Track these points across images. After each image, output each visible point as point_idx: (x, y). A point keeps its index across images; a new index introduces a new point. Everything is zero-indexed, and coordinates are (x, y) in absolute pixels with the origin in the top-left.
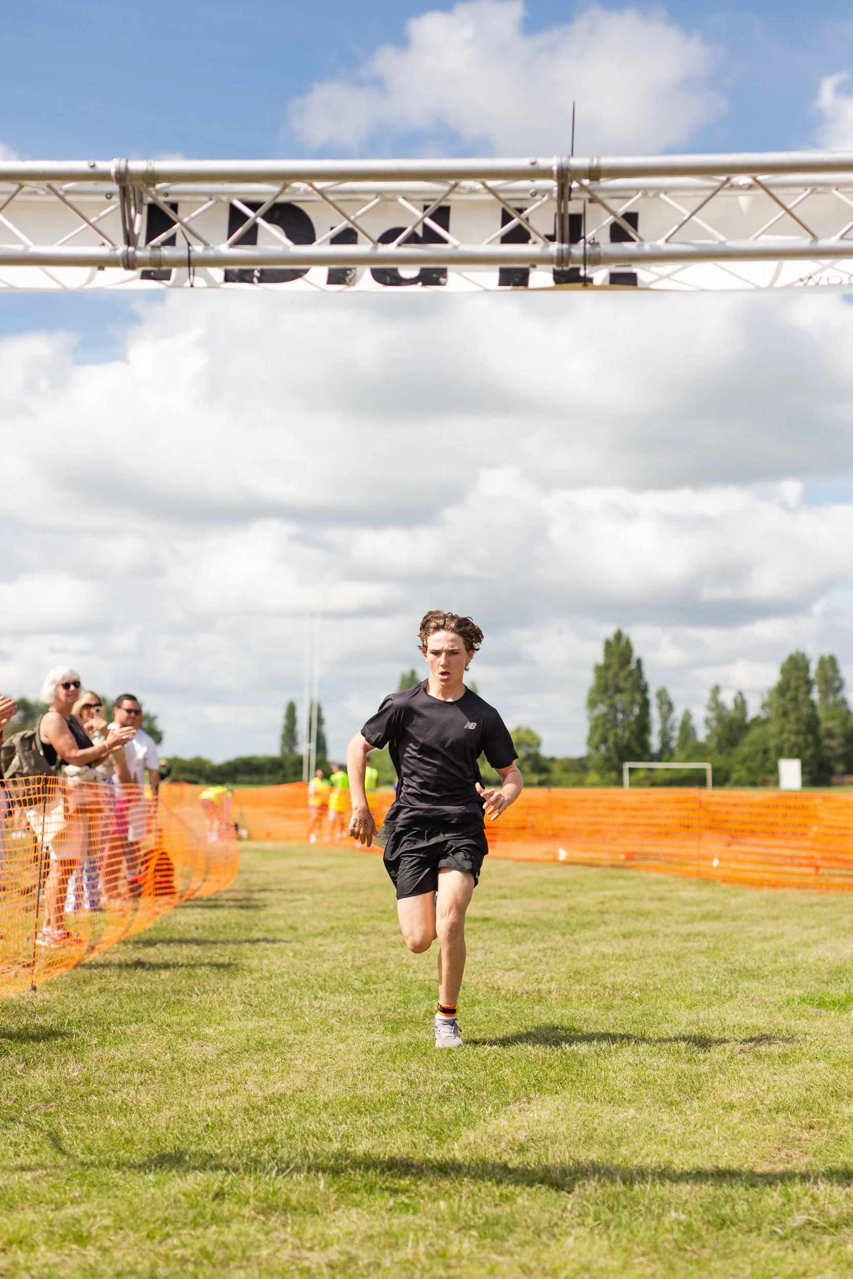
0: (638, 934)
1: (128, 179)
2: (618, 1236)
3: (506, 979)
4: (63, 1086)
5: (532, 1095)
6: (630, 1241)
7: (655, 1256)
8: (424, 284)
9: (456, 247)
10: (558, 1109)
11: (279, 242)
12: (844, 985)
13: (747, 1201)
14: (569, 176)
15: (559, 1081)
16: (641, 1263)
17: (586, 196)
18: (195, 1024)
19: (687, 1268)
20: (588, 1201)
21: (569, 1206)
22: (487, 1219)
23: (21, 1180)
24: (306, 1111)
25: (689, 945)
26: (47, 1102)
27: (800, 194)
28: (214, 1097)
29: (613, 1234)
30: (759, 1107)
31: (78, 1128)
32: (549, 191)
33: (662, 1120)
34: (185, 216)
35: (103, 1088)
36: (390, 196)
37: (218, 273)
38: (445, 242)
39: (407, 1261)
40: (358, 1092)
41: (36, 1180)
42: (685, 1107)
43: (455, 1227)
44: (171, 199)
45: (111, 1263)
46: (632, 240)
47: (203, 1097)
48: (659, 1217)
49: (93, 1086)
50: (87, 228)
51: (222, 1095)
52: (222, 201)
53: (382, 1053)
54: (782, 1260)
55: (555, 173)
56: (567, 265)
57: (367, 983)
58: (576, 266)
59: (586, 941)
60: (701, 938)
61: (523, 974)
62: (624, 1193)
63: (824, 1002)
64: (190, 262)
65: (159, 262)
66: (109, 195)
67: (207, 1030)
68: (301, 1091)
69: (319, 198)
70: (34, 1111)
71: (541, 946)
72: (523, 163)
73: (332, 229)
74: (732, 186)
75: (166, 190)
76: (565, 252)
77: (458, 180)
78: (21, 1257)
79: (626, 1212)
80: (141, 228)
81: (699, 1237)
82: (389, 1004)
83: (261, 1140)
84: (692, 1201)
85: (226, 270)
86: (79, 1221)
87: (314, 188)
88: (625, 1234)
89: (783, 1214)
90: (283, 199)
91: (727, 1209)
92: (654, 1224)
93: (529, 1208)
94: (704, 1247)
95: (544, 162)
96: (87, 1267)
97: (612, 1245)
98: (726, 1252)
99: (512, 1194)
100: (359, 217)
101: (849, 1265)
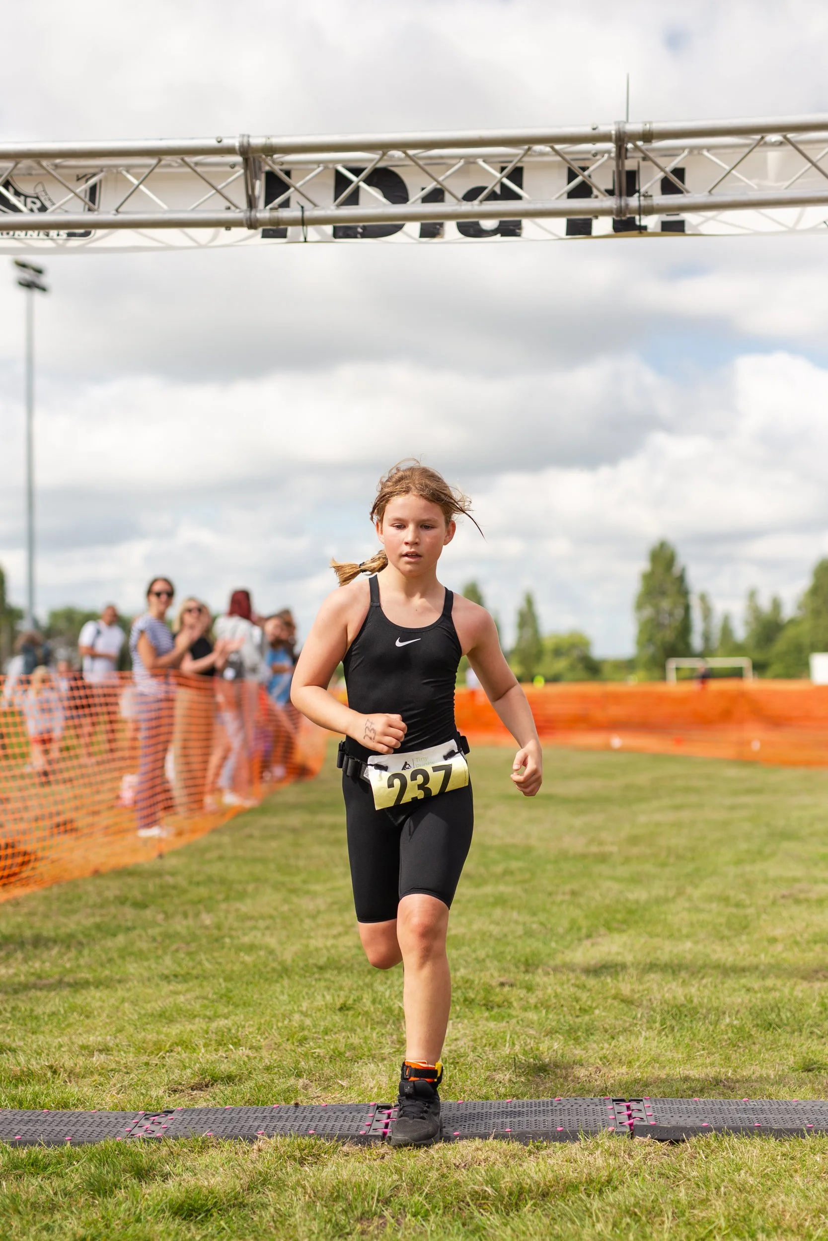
0: (690, 806)
1: (250, 152)
2: (681, 1036)
3: (573, 843)
4: (199, 931)
5: (602, 933)
6: (692, 1040)
7: (714, 1050)
8: (502, 236)
9: (530, 203)
10: (625, 944)
11: (378, 202)
13: (791, 1011)
14: (626, 139)
15: (625, 922)
16: (702, 1055)
17: (640, 155)
18: (305, 882)
20: (654, 1011)
21: (639, 1016)
22: (570, 1025)
23: (177, 1002)
26: (188, 944)
27: (825, 149)
28: (326, 937)
30: (798, 938)
31: (217, 963)
32: (609, 152)
33: (714, 951)
34: (297, 182)
35: (234, 933)
36: (472, 160)
37: (327, 231)
38: (518, 197)
41: (189, 1002)
42: (735, 941)
43: (544, 1033)
44: (285, 167)
45: (260, 1060)
46: (680, 192)
48: (717, 1023)
49: (225, 931)
50: (214, 194)
51: (335, 937)
52: (328, 168)
53: (469, 901)
55: (613, 137)
56: (625, 215)
58: (633, 216)
64: (303, 222)
65: (277, 222)
66: (233, 166)
69: (411, 163)
70: (177, 950)
72: (586, 129)
73: (423, 189)
74: (766, 144)
75: (282, 160)
76: (623, 204)
77: (531, 146)
79: (687, 1019)
80: (260, 192)
81: (750, 1036)
84: (743, 1010)
85: (335, 228)
86: (230, 1030)
87: (407, 155)
88: (688, 1035)
89: (821, 1020)
90: (381, 165)
91: (774, 1015)
92: (711, 1028)
93: (604, 1016)
94: (754, 1043)
95: (603, 129)
96: (242, 1063)
97: (677, 1042)
98: (773, 1047)
99: (590, 1007)
100: (446, 178)
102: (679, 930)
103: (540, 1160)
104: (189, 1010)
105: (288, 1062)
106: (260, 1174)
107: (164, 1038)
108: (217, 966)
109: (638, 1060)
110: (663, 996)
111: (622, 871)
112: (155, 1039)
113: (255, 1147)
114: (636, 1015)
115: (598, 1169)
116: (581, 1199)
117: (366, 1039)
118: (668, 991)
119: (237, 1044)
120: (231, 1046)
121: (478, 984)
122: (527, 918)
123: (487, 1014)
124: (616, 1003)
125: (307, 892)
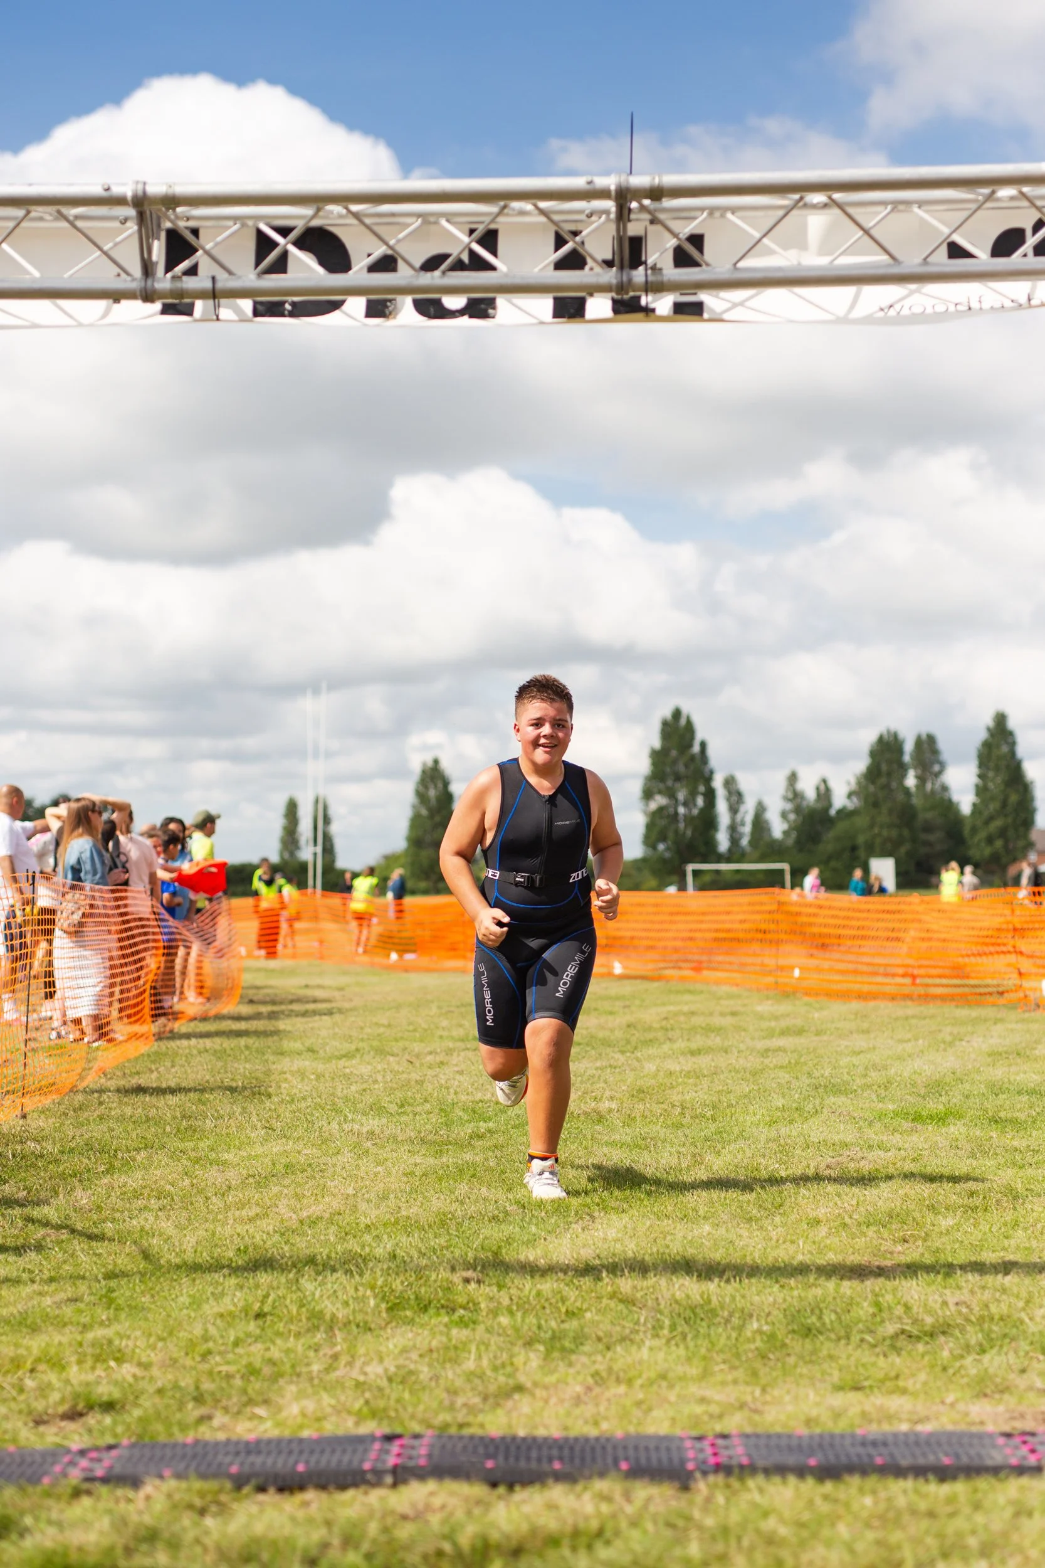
0: (709, 1050)
1: (146, 203)
2: (696, 1346)
4: (73, 1214)
5: (596, 1214)
6: (708, 1350)
7: (737, 1363)
8: (471, 317)
9: (506, 275)
10: (625, 1227)
11: (310, 270)
12: (943, 1099)
13: (835, 1312)
14: (629, 196)
15: (625, 1200)
16: (722, 1370)
17: (647, 217)
18: (212, 1150)
19: (771, 1374)
20: (661, 1313)
21: (642, 1320)
22: (554, 1332)
24: (346, 1234)
25: (767, 1061)
27: (880, 213)
28: (242, 1221)
29: (691, 1344)
30: (847, 1220)
31: (95, 1254)
32: (607, 212)
34: (207, 242)
35: (117, 1215)
36: (432, 219)
37: (247, 305)
38: (493, 268)
39: (472, 1373)
40: (404, 1213)
41: (58, 1305)
42: (766, 1223)
43: (520, 1342)
44: (192, 224)
46: (697, 264)
47: (231, 1222)
48: (741, 1328)
49: (106, 1213)
50: (99, 257)
51: (251, 1220)
52: (247, 226)
53: (425, 1175)
54: (874, 1364)
55: (613, 193)
56: (627, 293)
57: (402, 1106)
58: (637, 294)
59: (650, 1058)
60: (781, 1053)
62: (702, 1306)
63: (921, 1116)
64: (214, 294)
65: (181, 294)
66: (125, 220)
67: (226, 1156)
68: (340, 1214)
69: (355, 221)
71: (598, 1064)
72: (578, 182)
73: (369, 255)
74: (806, 206)
75: (188, 214)
76: (625, 279)
77: (507, 202)
78: (52, 1377)
79: (704, 1324)
80: (159, 256)
81: (783, 1345)
82: (429, 1127)
84: (775, 1312)
85: (255, 303)
86: (110, 1342)
87: (349, 211)
88: (704, 1344)
89: (874, 1323)
90: (315, 223)
91: (814, 1319)
92: (734, 1335)
93: (598, 1322)
94: (789, 1355)
95: (601, 182)
96: (126, 1385)
97: (690, 1354)
98: (811, 1359)
99: (580, 1309)
100: (399, 241)
101: (945, 1369)
102: (695, 1210)
103: (513, 1507)
104: (58, 1316)
105: (187, 1381)
106: (147, 1528)
107: (25, 1353)
108: (95, 1259)
109: (640, 1376)
110: (673, 1295)
111: (624, 1134)
112: (11, 1354)
113: (142, 1493)
114: (639, 1319)
115: (587, 1518)
116: (563, 1558)
117: (288, 1351)
118: (679, 1288)
119: (119, 1360)
120: (112, 1364)
121: (435, 1281)
122: (500, 1194)
123: (446, 1319)
124: (612, 1304)
125: (216, 1162)
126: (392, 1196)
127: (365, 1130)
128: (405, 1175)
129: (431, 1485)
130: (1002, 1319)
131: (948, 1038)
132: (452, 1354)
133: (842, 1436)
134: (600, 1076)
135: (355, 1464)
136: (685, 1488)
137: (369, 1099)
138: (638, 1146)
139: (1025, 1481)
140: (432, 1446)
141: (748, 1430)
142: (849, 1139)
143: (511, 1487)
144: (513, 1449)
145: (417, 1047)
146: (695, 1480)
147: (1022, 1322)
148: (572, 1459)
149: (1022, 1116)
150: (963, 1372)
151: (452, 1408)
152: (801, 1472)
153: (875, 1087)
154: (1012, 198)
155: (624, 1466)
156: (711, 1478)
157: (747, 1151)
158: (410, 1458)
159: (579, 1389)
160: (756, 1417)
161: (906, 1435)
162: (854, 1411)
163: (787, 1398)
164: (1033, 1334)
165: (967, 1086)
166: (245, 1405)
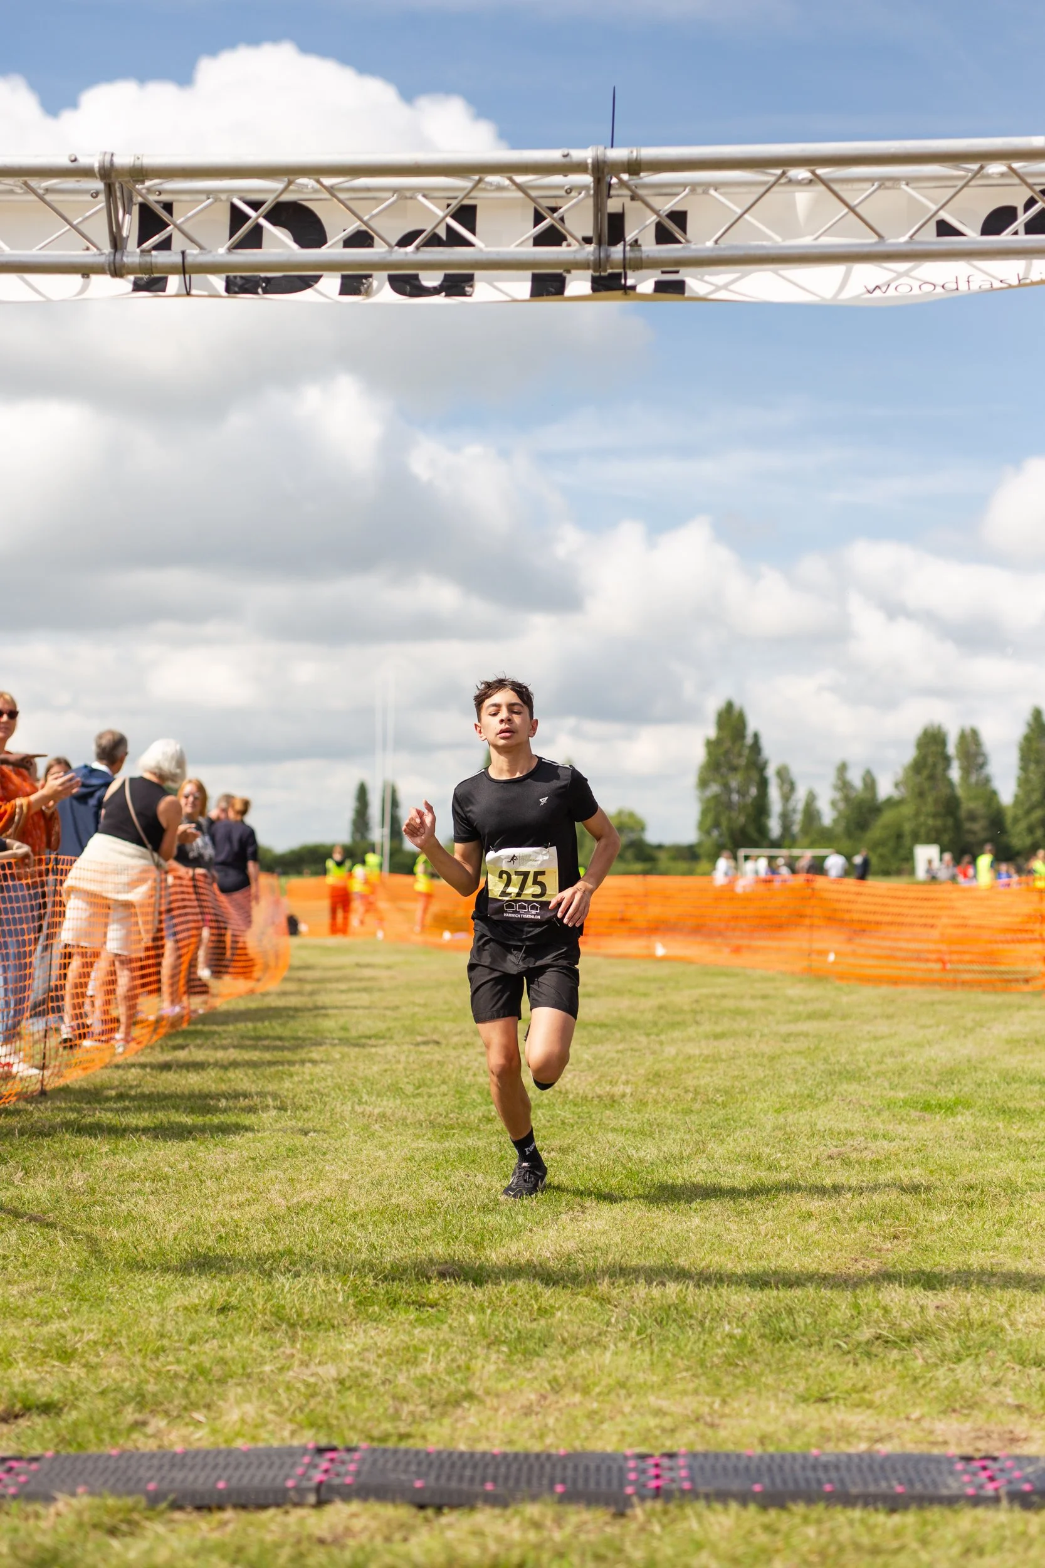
0: (734, 1034)
1: (113, 175)
2: (662, 1350)
3: (576, 1081)
4: (65, 1196)
5: (587, 1204)
6: (674, 1355)
7: (700, 1371)
8: (447, 295)
9: (481, 251)
10: (615, 1219)
11: (285, 245)
12: (955, 1088)
13: (813, 1315)
14: (606, 170)
16: (681, 1379)
17: (627, 192)
19: (733, 1383)
20: (634, 1314)
21: (613, 1320)
22: (519, 1332)
23: (6, 1295)
25: (787, 1046)
27: (867, 189)
28: (232, 1207)
29: (656, 1349)
30: (840, 1214)
31: (75, 1240)
32: (585, 187)
33: (729, 1230)
34: (178, 218)
35: (108, 1198)
36: (408, 194)
37: (218, 282)
38: (469, 244)
39: (424, 1376)
40: (393, 1201)
41: (21, 1294)
42: (756, 1216)
43: (484, 1343)
44: (164, 198)
45: (95, 1382)
46: (678, 242)
47: (220, 1207)
50: (68, 230)
51: (241, 1205)
52: (221, 200)
53: (425, 1160)
54: (842, 1374)
55: (590, 166)
56: (605, 270)
57: (419, 1087)
58: (616, 271)
59: (673, 1041)
60: (802, 1038)
61: (596, 1076)
62: (676, 1307)
63: (929, 1106)
64: (185, 269)
65: (148, 268)
66: (95, 195)
68: (330, 1200)
69: (327, 196)
71: (620, 1047)
72: (554, 155)
73: (344, 229)
74: (789, 181)
75: (159, 188)
76: (602, 255)
77: (482, 176)
80: (130, 230)
81: (752, 1351)
82: (441, 1110)
83: (278, 1251)
85: (228, 277)
86: (63, 1337)
87: (321, 184)
89: (850, 1328)
90: (286, 197)
91: (786, 1323)
92: (704, 1337)
93: (567, 1322)
94: (757, 1361)
95: (578, 155)
96: (68, 1387)
97: (654, 1360)
98: (779, 1366)
99: (552, 1307)
100: (373, 217)
101: (915, 1380)
103: (436, 1532)
105: (130, 1382)
106: (47, 1551)
108: (74, 1245)
109: (598, 1383)
110: (649, 1293)
111: (632, 1120)
113: (52, 1510)
114: (610, 1319)
115: (510, 1547)
117: (243, 1350)
119: (68, 1358)
120: (59, 1360)
123: (413, 1317)
124: (585, 1302)
126: (385, 1182)
127: (376, 1111)
128: (404, 1160)
129: (355, 1506)
130: (982, 1325)
131: (970, 1024)
132: (411, 1356)
133: (794, 1457)
134: (618, 1060)
135: (279, 1480)
136: (620, 1514)
137: (388, 1080)
138: (642, 1133)
139: (980, 1512)
140: (363, 1461)
141: (700, 1448)
142: (856, 1127)
143: (439, 1509)
144: (447, 1465)
145: (447, 1027)
146: (632, 1506)
147: (1002, 1329)
148: (507, 1478)
149: (1030, 1106)
150: (933, 1385)
151: (396, 1417)
152: (744, 1499)
153: (889, 1075)
154: (1003, 175)
155: (559, 1488)
156: (649, 1504)
157: (752, 1138)
158: (338, 1475)
159: (533, 1397)
160: (709, 1432)
161: (860, 1456)
162: (813, 1427)
163: (746, 1411)
164: (1011, 1343)
165: (980, 1074)
166: (185, 1409)
